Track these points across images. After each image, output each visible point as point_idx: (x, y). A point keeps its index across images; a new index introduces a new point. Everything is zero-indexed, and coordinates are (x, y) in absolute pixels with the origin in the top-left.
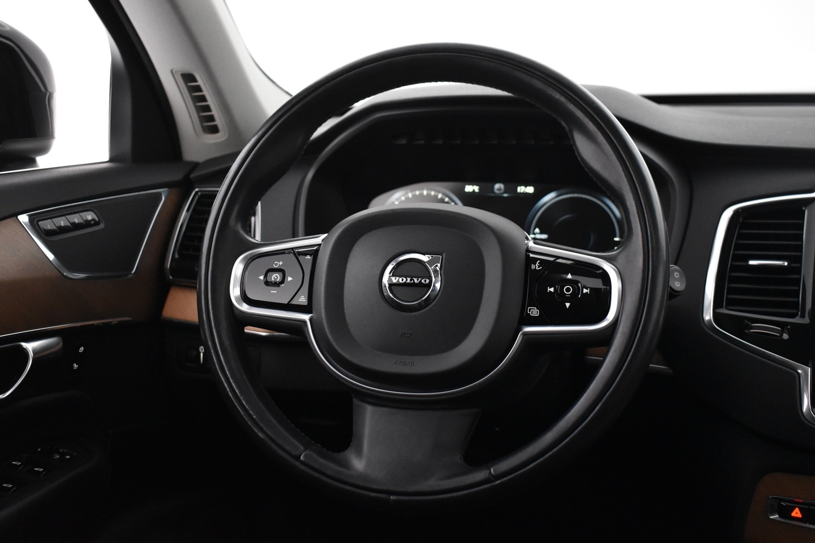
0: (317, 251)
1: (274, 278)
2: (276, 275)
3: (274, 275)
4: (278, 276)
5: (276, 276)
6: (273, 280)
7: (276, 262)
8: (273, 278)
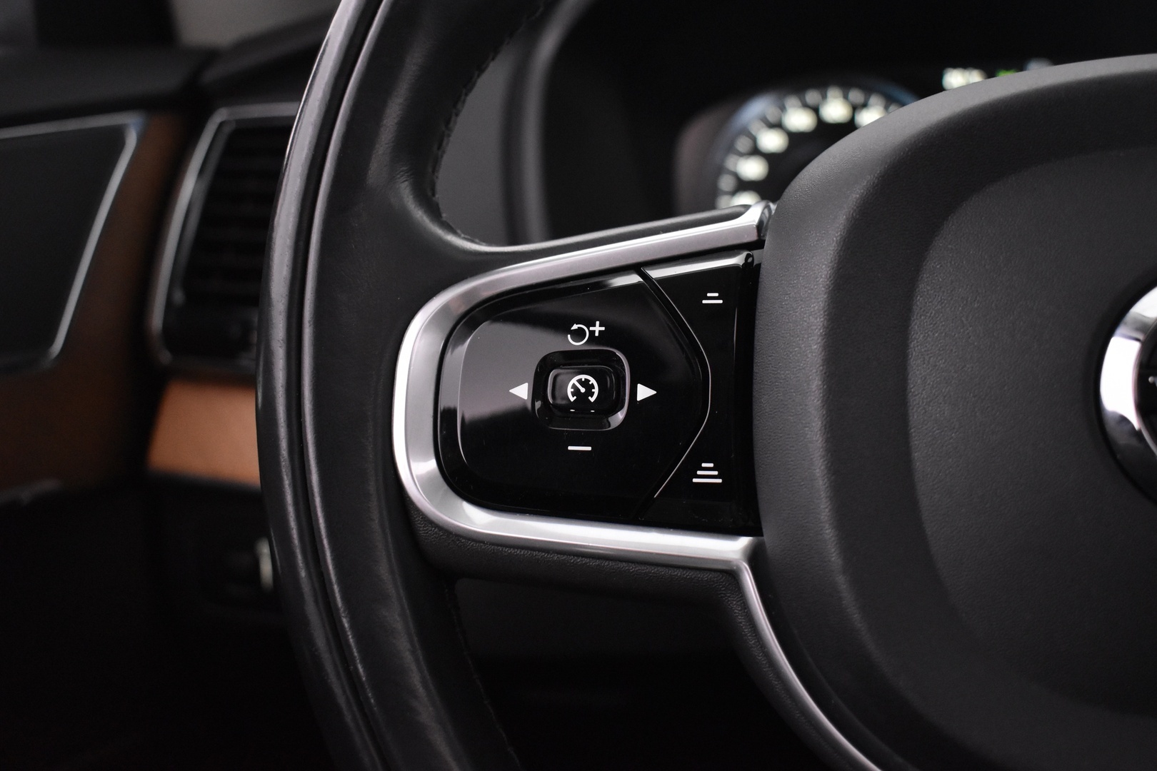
0: (750, 273)
1: (576, 392)
2: (583, 377)
3: (574, 381)
4: (593, 381)
5: (585, 383)
6: (572, 399)
7: (575, 327)
8: (570, 390)
